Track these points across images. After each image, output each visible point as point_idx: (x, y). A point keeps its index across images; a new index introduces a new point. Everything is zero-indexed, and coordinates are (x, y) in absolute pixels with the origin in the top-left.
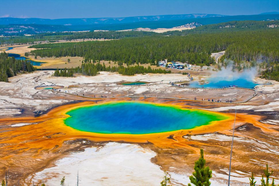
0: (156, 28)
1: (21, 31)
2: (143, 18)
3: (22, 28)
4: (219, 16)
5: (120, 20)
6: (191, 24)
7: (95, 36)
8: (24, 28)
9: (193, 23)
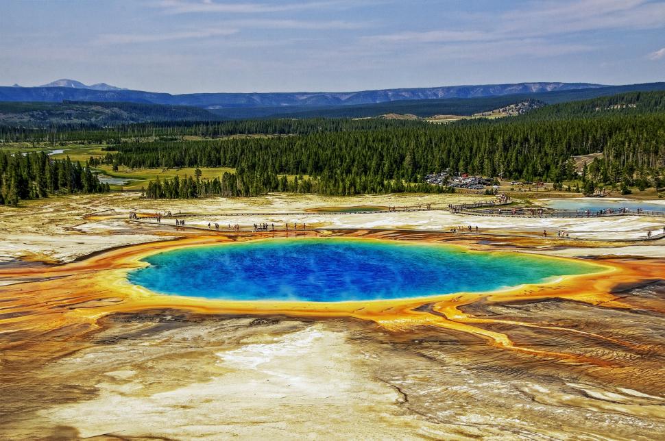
0: (430, 115)
1: (93, 120)
2: (400, 94)
3: (98, 112)
4: (592, 87)
5: (344, 98)
6: (520, 105)
7: (275, 127)
8: (102, 113)
9: (526, 104)
